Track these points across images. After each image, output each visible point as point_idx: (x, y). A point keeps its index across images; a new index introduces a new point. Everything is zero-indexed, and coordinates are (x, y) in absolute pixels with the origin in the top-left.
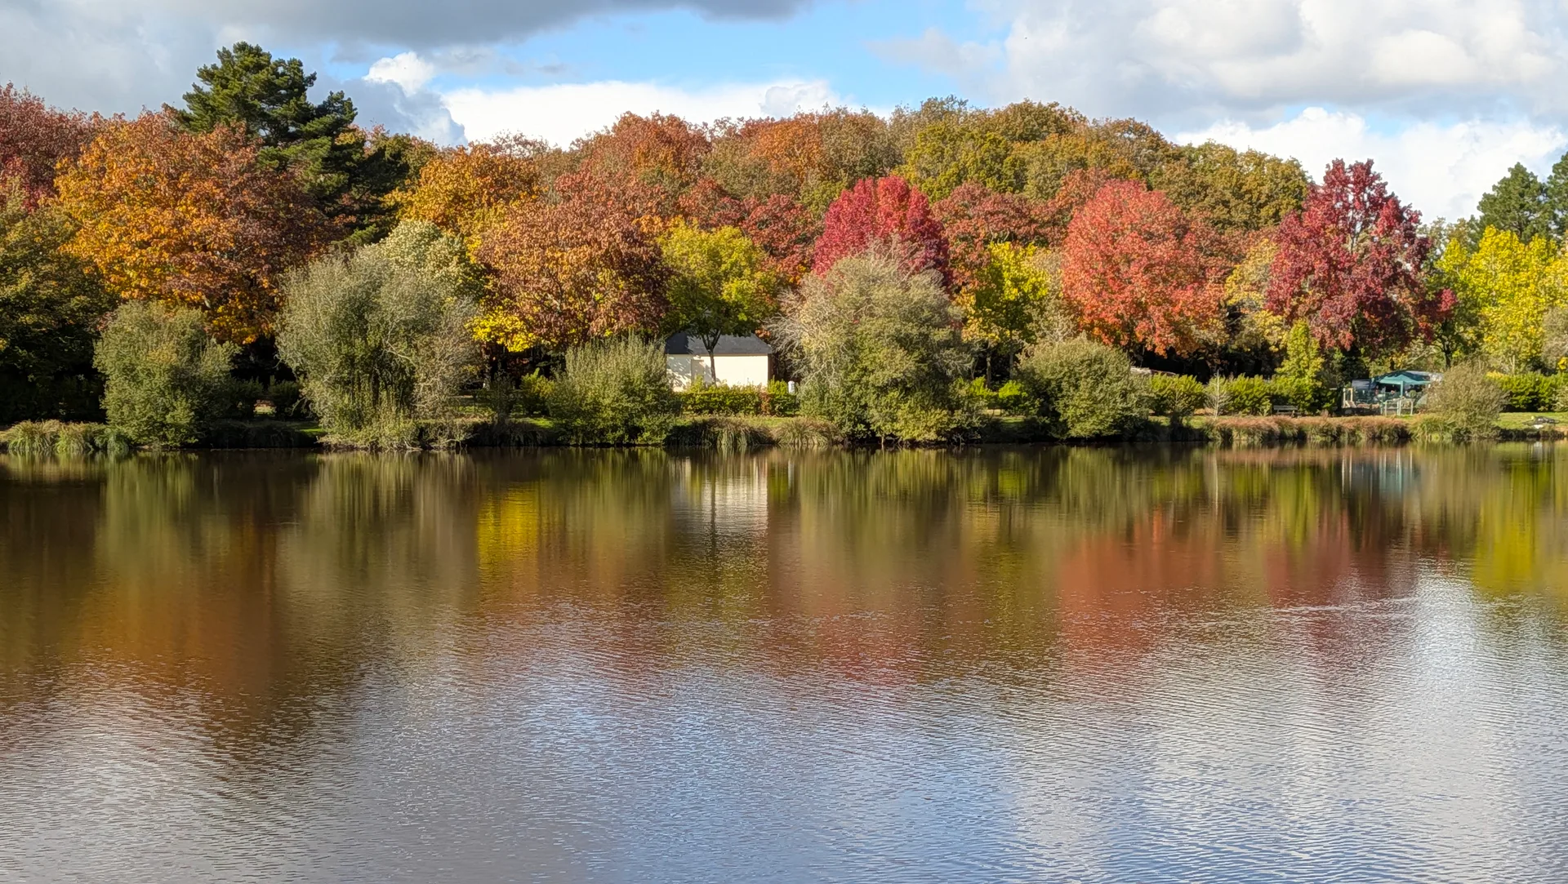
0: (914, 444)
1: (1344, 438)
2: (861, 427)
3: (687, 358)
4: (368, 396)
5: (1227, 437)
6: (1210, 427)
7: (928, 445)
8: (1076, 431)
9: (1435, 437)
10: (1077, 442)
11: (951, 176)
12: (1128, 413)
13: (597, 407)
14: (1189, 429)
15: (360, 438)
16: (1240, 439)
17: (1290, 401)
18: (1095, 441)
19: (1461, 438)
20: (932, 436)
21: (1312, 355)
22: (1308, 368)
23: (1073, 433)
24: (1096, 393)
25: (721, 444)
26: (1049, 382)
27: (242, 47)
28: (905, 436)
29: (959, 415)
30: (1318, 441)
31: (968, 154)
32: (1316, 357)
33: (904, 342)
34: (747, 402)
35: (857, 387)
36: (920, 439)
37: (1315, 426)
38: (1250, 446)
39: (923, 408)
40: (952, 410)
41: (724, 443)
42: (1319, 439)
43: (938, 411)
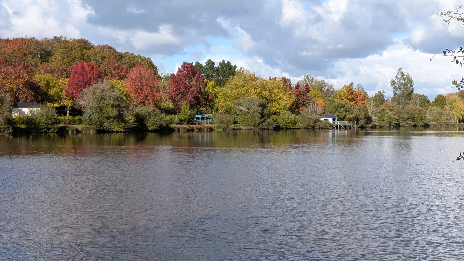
0: (117, 132)
1: (202, 130)
2: (102, 128)
3: (17, 109)
5: (179, 129)
6: (175, 127)
7: (121, 132)
8: (150, 128)
10: (151, 131)
11: (71, 59)
12: (162, 124)
13: (40, 122)
14: (170, 128)
16: (182, 130)
17: (183, 121)
18: (154, 131)
19: (224, 130)
20: (122, 130)
21: (188, 109)
22: (187, 113)
23: (149, 129)
24: (155, 119)
25: (69, 132)
26: (143, 116)
28: (115, 130)
29: (127, 125)
30: (196, 131)
31: (75, 53)
32: (189, 110)
34: (62, 121)
35: (101, 117)
36: (119, 131)
37: (196, 127)
38: (184, 132)
39: (118, 123)
40: (125, 123)
41: (70, 132)
42: (196, 130)
43: (122, 124)
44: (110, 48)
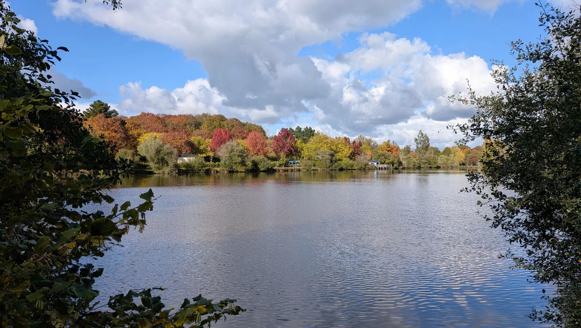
0: (241, 172)
1: (293, 171)
2: (232, 169)
3: (181, 158)
4: (161, 165)
5: (279, 170)
6: (277, 169)
7: (243, 172)
8: (261, 170)
9: (304, 170)
10: (262, 171)
11: (213, 127)
12: (268, 167)
13: (194, 166)
14: (274, 169)
15: (161, 171)
16: (281, 171)
17: (282, 165)
18: (264, 171)
19: (308, 170)
20: (244, 171)
21: (285, 158)
22: (284, 160)
24: (264, 164)
26: (257, 162)
27: (99, 101)
30: (290, 171)
31: (216, 123)
33: (239, 156)
34: (208, 165)
35: (231, 163)
37: (290, 169)
38: (282, 172)
39: (242, 166)
40: (246, 166)
41: (212, 172)
43: (244, 167)
44: (237, 120)
